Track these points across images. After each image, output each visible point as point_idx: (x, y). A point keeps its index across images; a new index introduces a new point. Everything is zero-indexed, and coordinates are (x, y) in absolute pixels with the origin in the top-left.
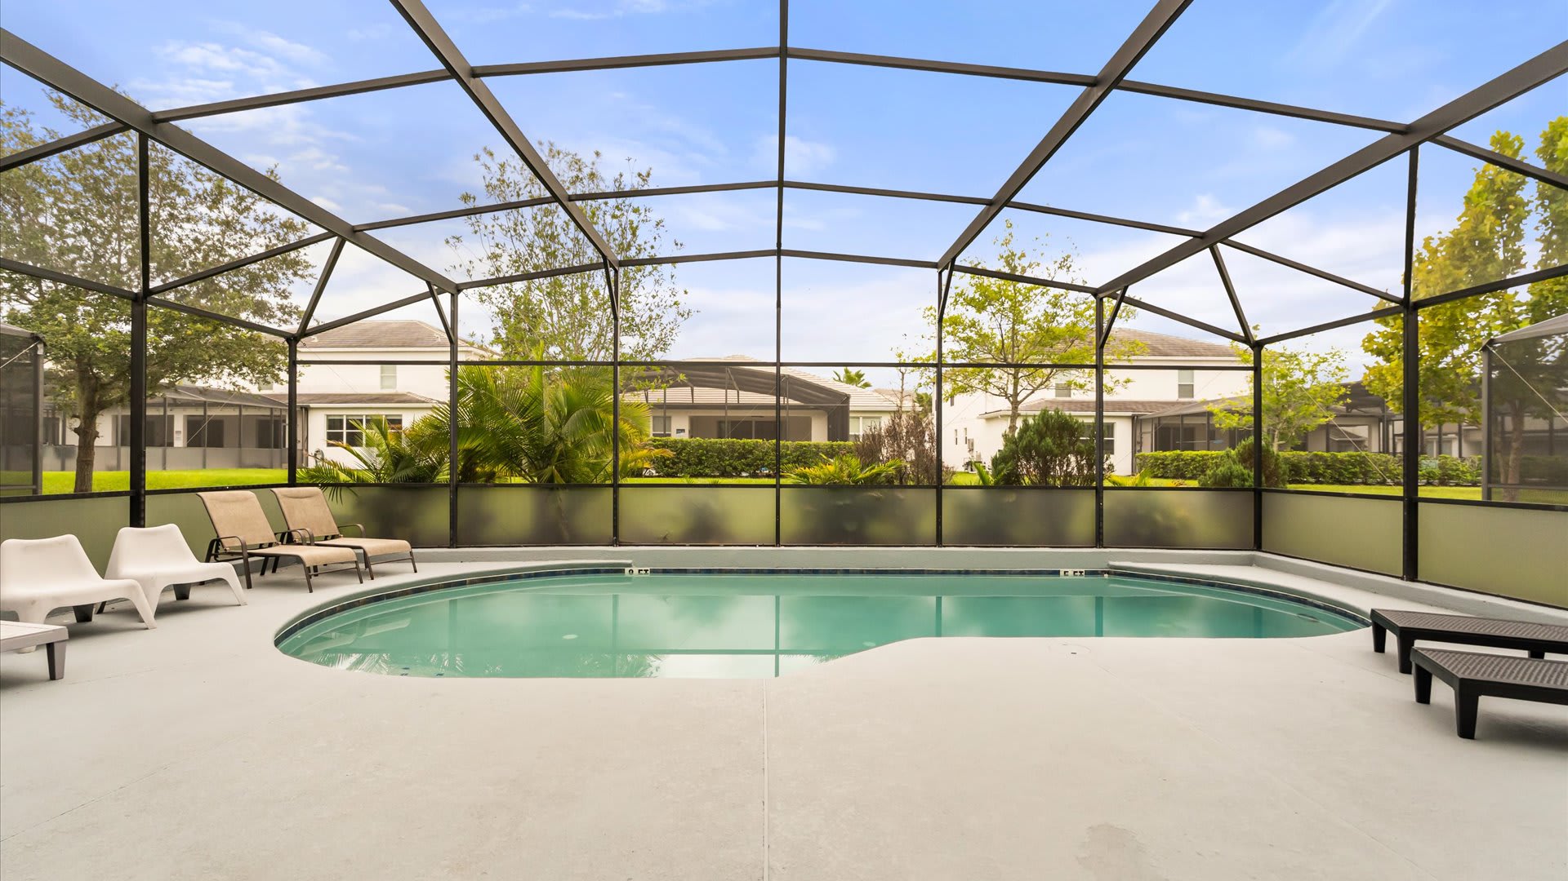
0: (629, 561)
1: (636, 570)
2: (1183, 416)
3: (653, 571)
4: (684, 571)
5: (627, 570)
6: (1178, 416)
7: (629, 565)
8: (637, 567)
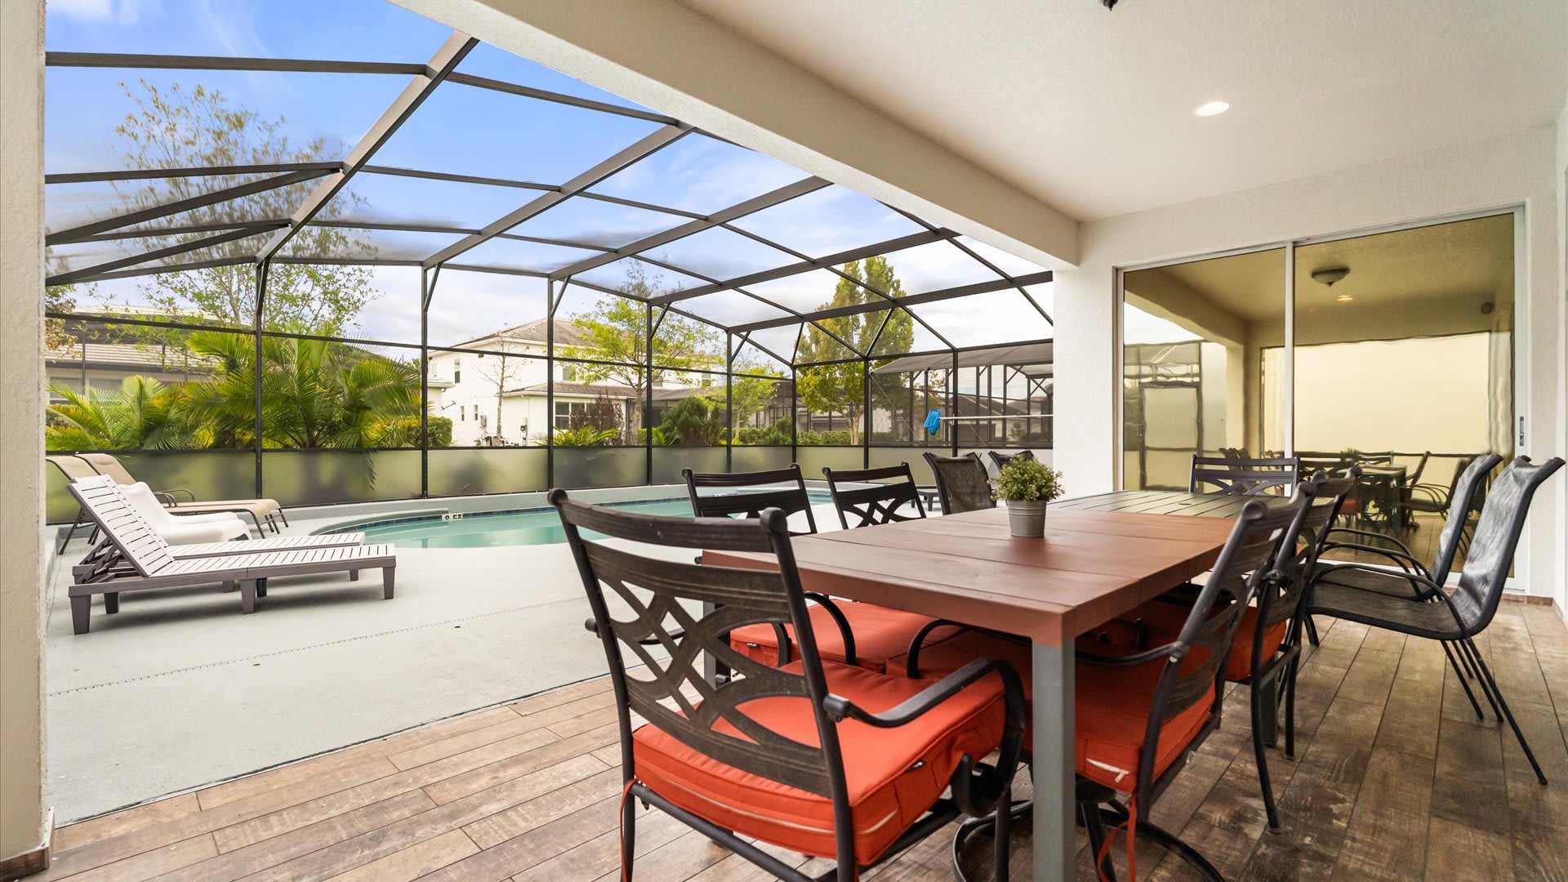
0: (446, 509)
1: (451, 515)
2: (667, 401)
3: (465, 516)
4: (490, 514)
5: (444, 516)
6: (663, 400)
7: (447, 512)
8: (452, 512)
